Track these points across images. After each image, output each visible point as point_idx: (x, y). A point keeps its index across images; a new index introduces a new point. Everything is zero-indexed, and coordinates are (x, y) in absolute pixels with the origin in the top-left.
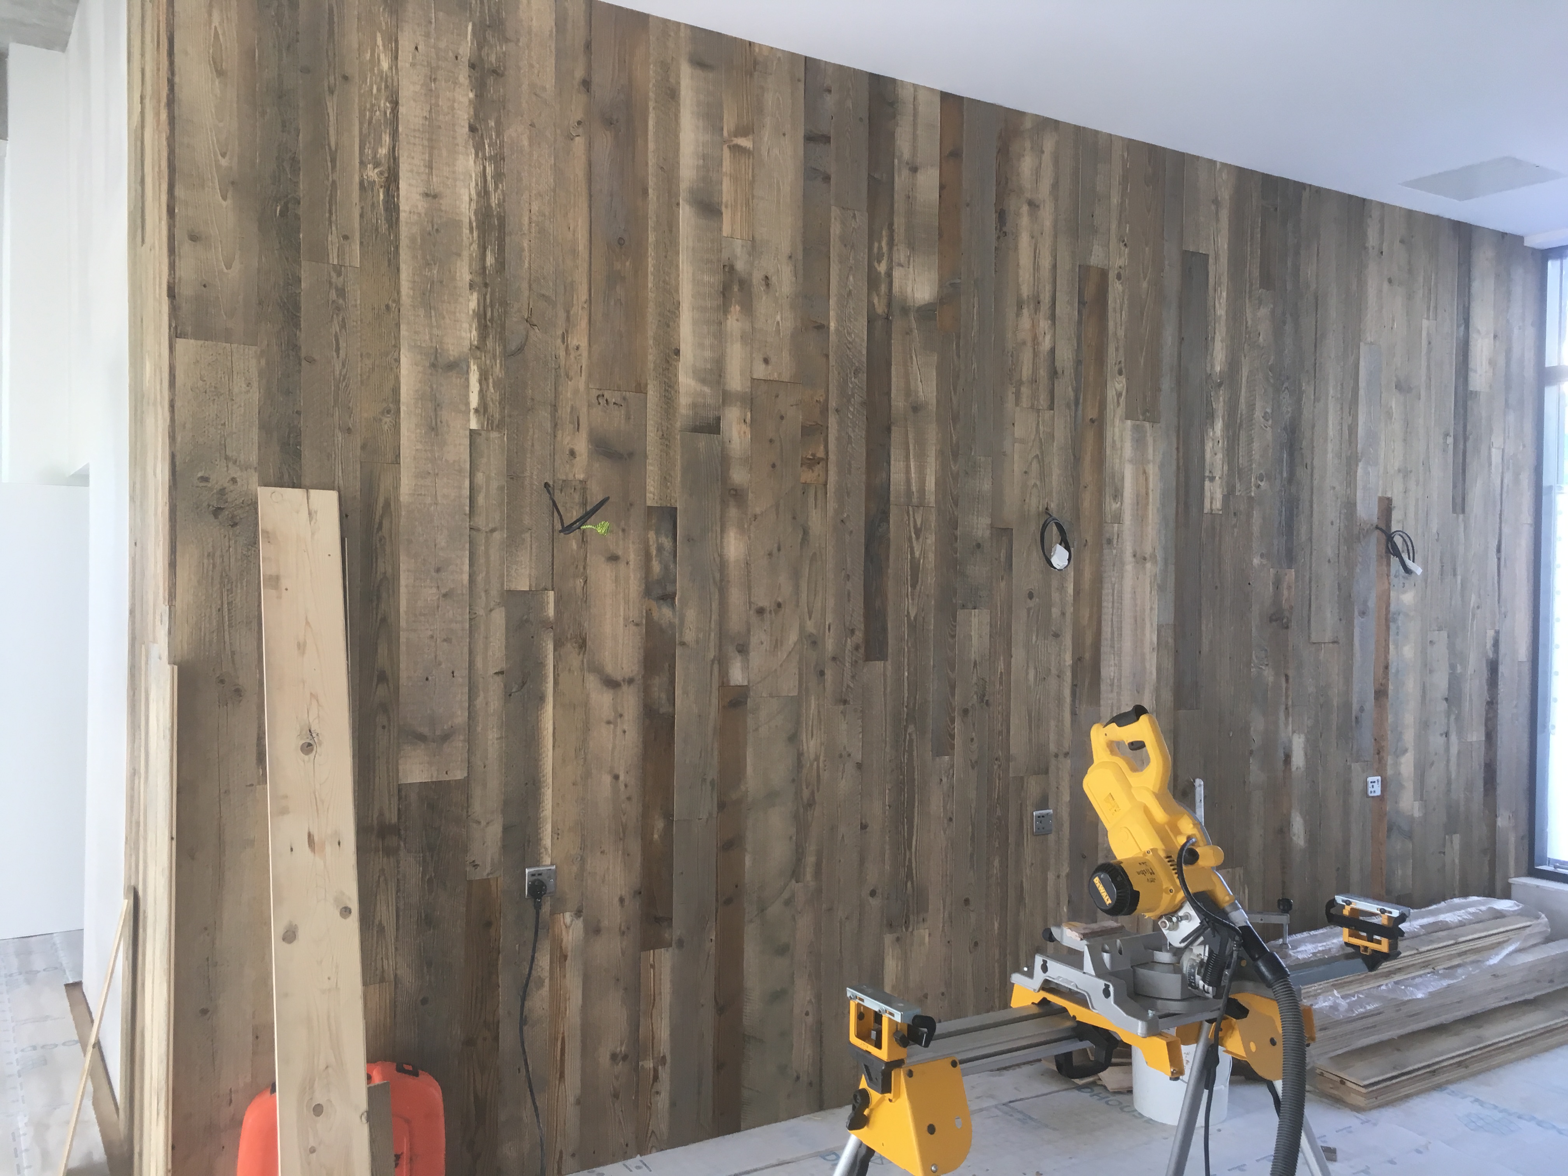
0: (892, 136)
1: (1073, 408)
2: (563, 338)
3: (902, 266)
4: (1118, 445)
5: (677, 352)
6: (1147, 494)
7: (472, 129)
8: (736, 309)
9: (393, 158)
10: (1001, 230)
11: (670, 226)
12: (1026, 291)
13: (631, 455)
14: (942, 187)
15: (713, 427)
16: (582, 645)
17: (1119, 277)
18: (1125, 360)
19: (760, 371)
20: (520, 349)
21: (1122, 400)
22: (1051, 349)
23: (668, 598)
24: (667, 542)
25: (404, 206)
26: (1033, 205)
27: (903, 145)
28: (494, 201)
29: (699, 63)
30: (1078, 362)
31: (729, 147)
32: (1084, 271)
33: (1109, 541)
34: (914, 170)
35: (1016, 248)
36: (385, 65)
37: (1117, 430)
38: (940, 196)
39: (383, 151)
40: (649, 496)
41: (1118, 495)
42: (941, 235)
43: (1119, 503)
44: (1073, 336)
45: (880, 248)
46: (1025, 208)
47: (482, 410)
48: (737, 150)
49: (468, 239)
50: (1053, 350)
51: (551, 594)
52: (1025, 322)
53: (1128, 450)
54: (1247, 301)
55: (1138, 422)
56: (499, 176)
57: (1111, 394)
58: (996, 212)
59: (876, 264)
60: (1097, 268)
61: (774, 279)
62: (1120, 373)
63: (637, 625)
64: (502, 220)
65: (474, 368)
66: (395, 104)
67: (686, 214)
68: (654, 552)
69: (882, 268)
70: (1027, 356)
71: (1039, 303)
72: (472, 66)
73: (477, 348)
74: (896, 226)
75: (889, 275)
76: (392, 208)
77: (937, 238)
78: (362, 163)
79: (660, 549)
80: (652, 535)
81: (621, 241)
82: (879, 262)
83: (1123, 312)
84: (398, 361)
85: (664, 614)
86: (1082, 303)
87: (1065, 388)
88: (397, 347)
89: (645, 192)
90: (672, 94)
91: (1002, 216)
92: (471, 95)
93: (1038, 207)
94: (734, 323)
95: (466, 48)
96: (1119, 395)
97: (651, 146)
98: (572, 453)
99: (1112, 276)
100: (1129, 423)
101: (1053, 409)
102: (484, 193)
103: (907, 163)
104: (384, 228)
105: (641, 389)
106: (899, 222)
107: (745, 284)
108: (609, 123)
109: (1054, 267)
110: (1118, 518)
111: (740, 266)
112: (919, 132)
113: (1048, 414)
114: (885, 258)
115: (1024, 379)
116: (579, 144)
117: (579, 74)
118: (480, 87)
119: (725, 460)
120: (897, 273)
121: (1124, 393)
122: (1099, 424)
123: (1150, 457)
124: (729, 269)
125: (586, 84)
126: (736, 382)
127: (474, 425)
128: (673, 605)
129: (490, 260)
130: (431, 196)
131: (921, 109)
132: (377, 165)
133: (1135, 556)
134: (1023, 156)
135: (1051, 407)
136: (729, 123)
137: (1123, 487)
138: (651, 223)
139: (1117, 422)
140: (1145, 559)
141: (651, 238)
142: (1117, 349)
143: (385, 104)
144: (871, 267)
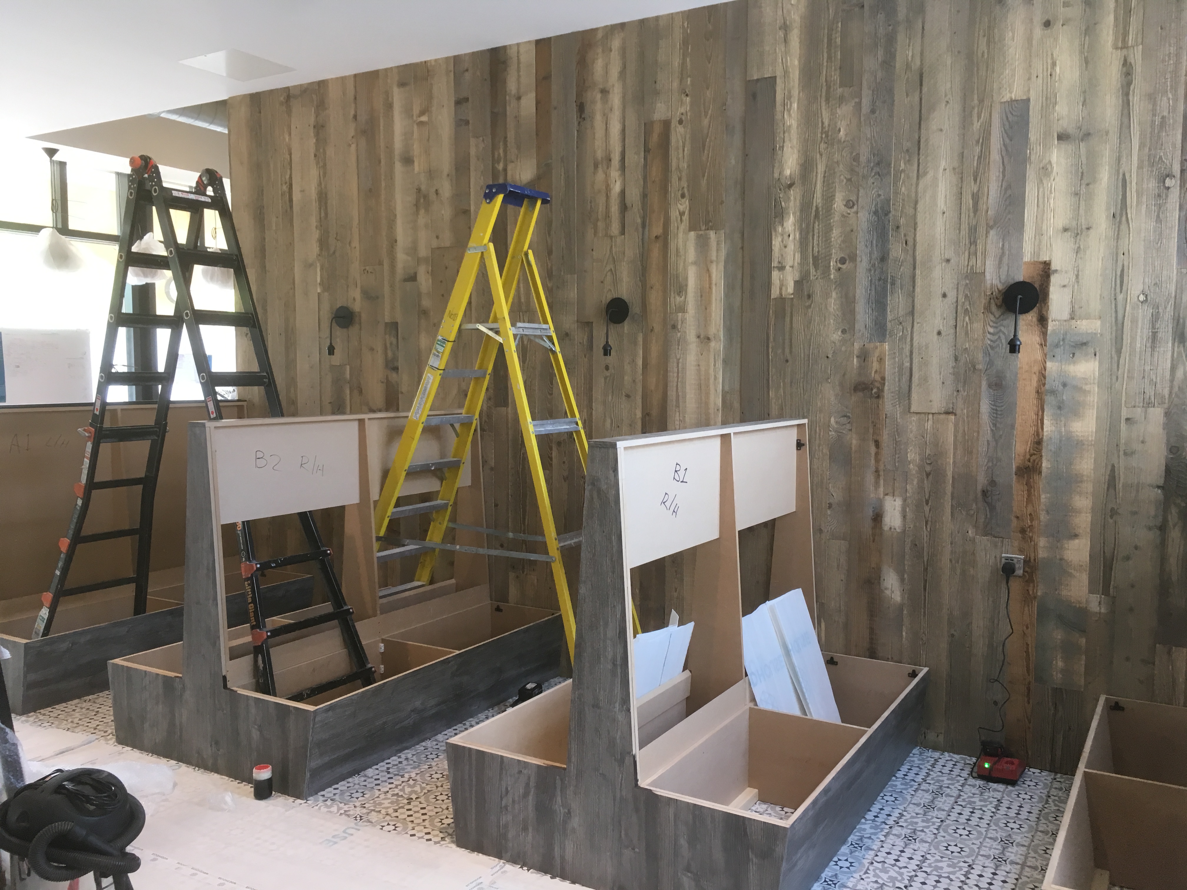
0: (505, 82)
1: (640, 229)
2: (350, 243)
3: (513, 162)
4: (682, 252)
5: (396, 241)
6: (710, 288)
7: (315, 156)
8: (422, 212)
9: (291, 178)
10: (581, 117)
11: (391, 176)
12: (600, 154)
13: (377, 298)
14: (538, 103)
15: (412, 278)
16: (361, 392)
17: (681, 122)
18: (688, 186)
19: (435, 243)
20: (334, 253)
21: (686, 217)
22: (622, 191)
23: (396, 369)
24: (394, 341)
25: (294, 199)
26: (605, 92)
27: (512, 86)
28: (323, 186)
29: (402, 84)
30: (644, 196)
31: (417, 124)
32: (648, 127)
33: (674, 327)
34: (519, 98)
35: (592, 127)
36: (287, 140)
37: (680, 241)
38: (536, 109)
39: (288, 177)
40: (386, 317)
41: (681, 289)
42: (537, 135)
43: (683, 297)
44: (640, 177)
45: (499, 154)
46: (599, 96)
47: (322, 284)
48: (421, 123)
49: (315, 206)
50: (623, 193)
51: (348, 367)
52: (600, 176)
53: (691, 254)
54: (823, 104)
55: (701, 233)
56: (325, 174)
57: (674, 214)
58: (577, 106)
59: (496, 165)
60: (660, 121)
61: (440, 191)
62: (683, 196)
63: (382, 382)
64: (326, 194)
65: (318, 265)
66: (290, 154)
67: (398, 167)
68: (388, 345)
69: (500, 167)
70: (601, 200)
71: (610, 160)
72: (314, 127)
73: (319, 255)
74: (508, 139)
75: (505, 170)
76: (291, 200)
77: (535, 137)
78: (281, 184)
79: (391, 344)
80: (387, 337)
81: (370, 190)
82: (499, 163)
83: (686, 149)
84: (294, 266)
85: (393, 376)
86: (647, 150)
87: (634, 216)
88: (294, 260)
89: (380, 162)
90: (389, 106)
91: (581, 108)
92: (315, 140)
93: (608, 92)
94: (422, 220)
95: (312, 120)
96: (682, 214)
97: (382, 137)
98: (354, 299)
99: (674, 123)
100: (692, 234)
101: (624, 234)
102: (320, 184)
103: (515, 96)
104: (289, 210)
105: (381, 263)
106: (511, 135)
107: (425, 197)
108: (364, 132)
109: (623, 130)
110: (682, 309)
111: (423, 188)
112: (521, 73)
113: (619, 240)
114: (502, 160)
115: (600, 217)
116: (353, 146)
117: (352, 112)
118: (317, 135)
119: (419, 295)
120: (509, 168)
121: (687, 213)
122: (664, 239)
123: (714, 258)
124: (419, 190)
125: (355, 117)
126: (423, 252)
127: (319, 291)
128: (397, 372)
129: (323, 215)
130: (303, 191)
131: (523, 58)
132: (286, 183)
133: (699, 337)
134: (597, 59)
135: (623, 233)
136: (416, 110)
137: (687, 285)
138: (383, 177)
139: (681, 235)
140: (709, 339)
141: (383, 184)
142: (680, 179)
143: (288, 157)
144: (494, 168)
